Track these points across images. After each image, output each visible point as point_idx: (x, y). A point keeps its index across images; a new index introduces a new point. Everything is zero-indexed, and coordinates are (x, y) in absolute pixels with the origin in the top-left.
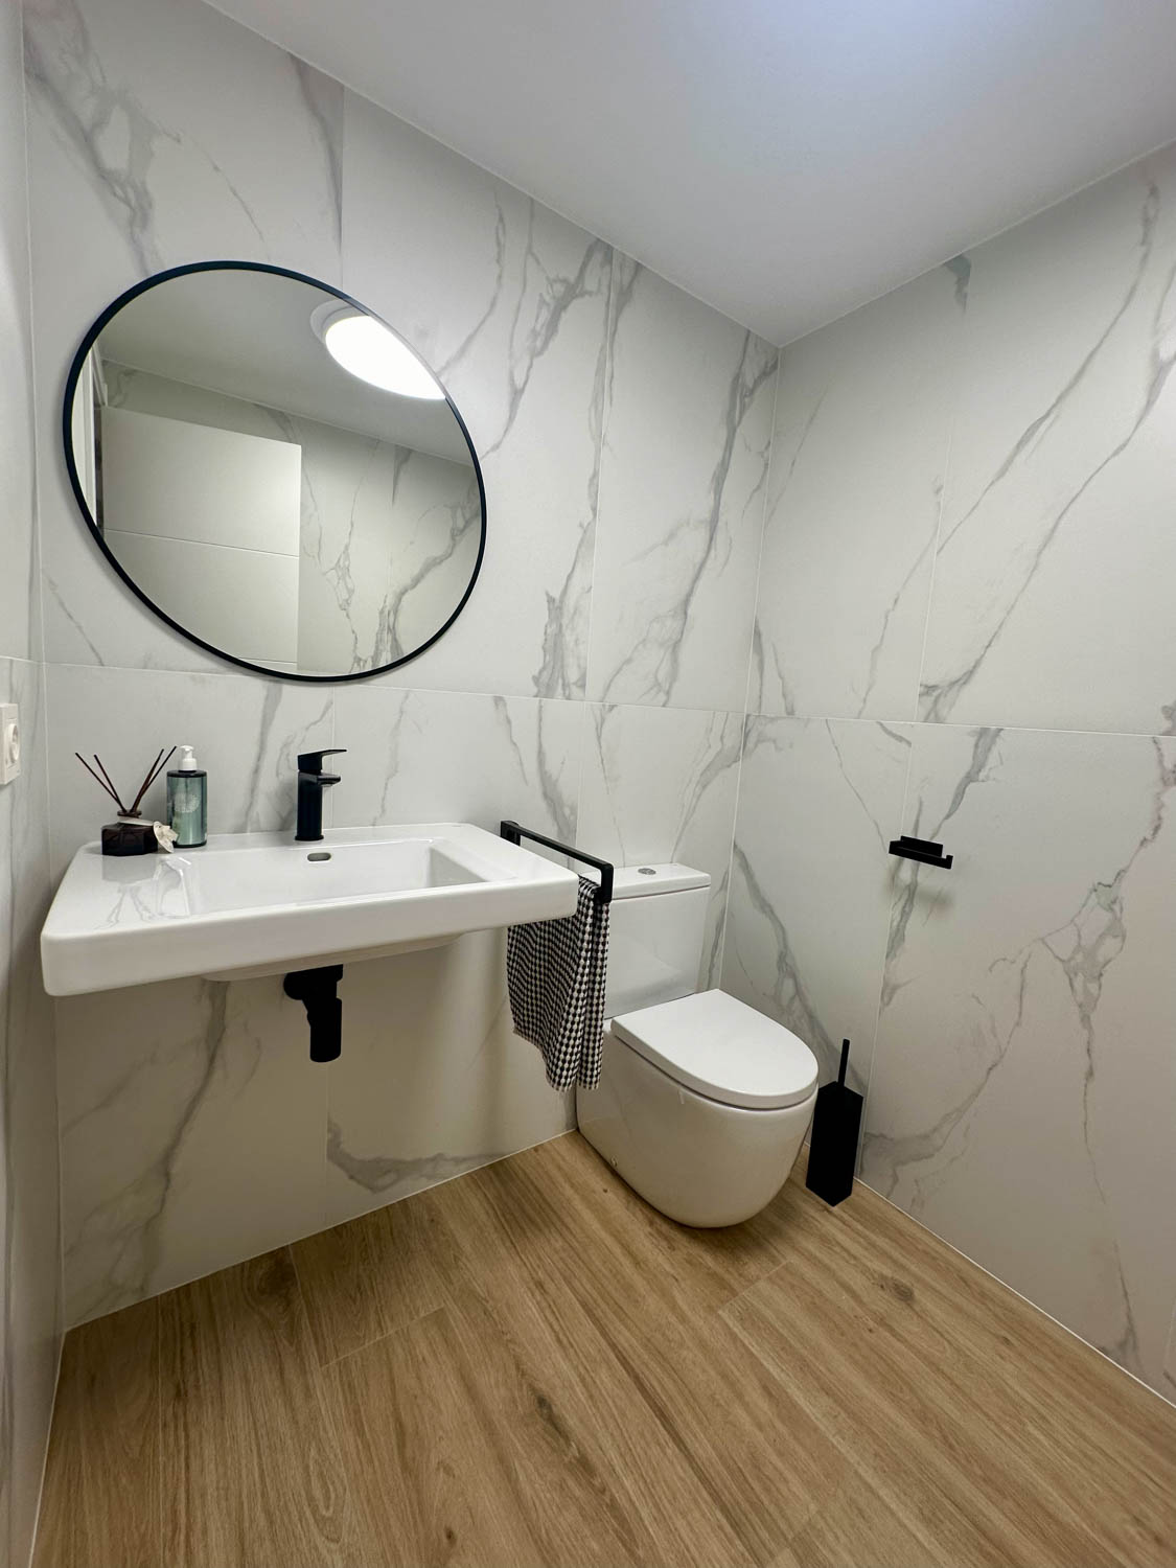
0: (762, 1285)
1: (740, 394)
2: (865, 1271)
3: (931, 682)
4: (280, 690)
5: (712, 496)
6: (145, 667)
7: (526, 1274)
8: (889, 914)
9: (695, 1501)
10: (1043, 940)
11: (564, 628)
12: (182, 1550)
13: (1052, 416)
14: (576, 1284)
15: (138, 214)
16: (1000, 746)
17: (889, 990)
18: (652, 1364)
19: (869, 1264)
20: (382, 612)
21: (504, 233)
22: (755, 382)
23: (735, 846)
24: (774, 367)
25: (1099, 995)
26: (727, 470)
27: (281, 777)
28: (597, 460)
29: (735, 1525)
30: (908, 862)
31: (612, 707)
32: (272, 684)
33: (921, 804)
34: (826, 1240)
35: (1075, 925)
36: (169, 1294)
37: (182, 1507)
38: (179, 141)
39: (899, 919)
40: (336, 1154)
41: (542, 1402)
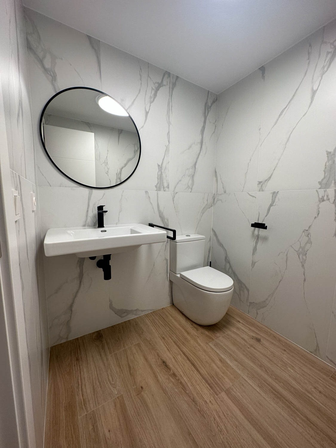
0: (221, 338)
1: (207, 109)
2: (248, 335)
3: (260, 181)
4: (92, 191)
5: (201, 135)
6: (60, 187)
7: (160, 336)
8: (252, 243)
9: (201, 382)
10: (291, 246)
11: (162, 173)
12: (80, 389)
13: (287, 108)
14: (173, 338)
15: (54, 79)
16: (279, 196)
17: (253, 264)
18: (191, 355)
19: (249, 334)
20: (117, 174)
21: (142, 72)
22: (211, 104)
23: (213, 229)
24: (217, 100)
25: (306, 260)
26: (204, 129)
27: (93, 213)
28: (169, 129)
29: (211, 387)
30: (257, 229)
31: (176, 193)
32: (90, 190)
33: (259, 213)
34: (238, 328)
35: (299, 241)
36: (73, 340)
37: (80, 381)
38: (62, 59)
39: (255, 244)
40: (111, 307)
41: (164, 362)
